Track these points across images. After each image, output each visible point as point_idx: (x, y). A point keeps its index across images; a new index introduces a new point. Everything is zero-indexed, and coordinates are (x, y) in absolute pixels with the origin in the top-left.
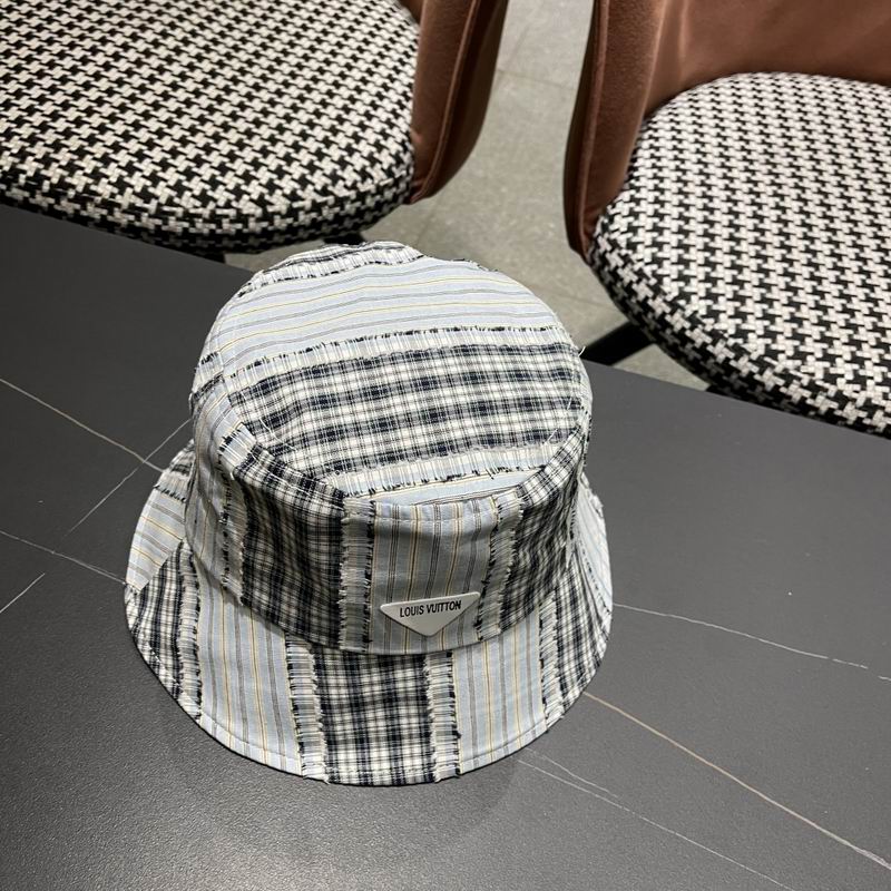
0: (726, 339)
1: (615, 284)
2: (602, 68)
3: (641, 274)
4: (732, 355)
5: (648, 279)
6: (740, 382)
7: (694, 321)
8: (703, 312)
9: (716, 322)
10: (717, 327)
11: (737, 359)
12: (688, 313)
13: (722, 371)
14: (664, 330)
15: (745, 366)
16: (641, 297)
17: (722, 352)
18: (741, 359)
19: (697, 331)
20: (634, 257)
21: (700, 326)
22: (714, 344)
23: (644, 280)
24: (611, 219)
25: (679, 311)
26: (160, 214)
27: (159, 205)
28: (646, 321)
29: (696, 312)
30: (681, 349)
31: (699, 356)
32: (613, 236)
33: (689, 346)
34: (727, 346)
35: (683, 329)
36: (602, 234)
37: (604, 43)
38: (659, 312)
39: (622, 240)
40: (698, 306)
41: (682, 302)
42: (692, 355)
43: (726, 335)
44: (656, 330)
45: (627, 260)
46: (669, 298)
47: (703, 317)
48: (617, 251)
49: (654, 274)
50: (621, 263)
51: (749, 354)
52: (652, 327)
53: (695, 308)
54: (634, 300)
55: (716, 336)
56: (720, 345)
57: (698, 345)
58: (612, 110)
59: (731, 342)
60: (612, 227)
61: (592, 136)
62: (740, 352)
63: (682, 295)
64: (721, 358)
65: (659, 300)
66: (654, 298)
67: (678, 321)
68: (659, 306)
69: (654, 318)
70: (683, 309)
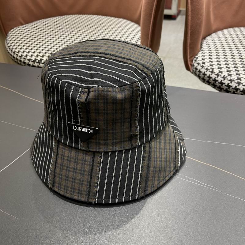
0: (235, 81)
1: (200, 74)
2: (190, 16)
3: (207, 69)
4: (237, 85)
5: (209, 70)
6: (241, 93)
7: (224, 78)
8: (227, 75)
9: (231, 77)
10: (231, 78)
11: (239, 86)
12: (222, 76)
13: (235, 90)
14: (216, 83)
15: (241, 87)
16: (208, 75)
17: (234, 85)
19: (226, 80)
20: (204, 65)
21: (226, 79)
22: (231, 83)
24: (197, 58)
25: (219, 76)
28: (210, 81)
29: (225, 75)
30: (221, 87)
32: (198, 62)
33: (224, 85)
34: (235, 83)
35: (222, 81)
36: (195, 63)
37: (190, 9)
38: (213, 78)
39: (201, 62)
40: (225, 74)
42: (225, 88)
44: (214, 83)
45: (202, 67)
46: (216, 73)
48: (199, 65)
49: (211, 68)
50: (201, 68)
51: (242, 83)
52: (212, 83)
53: (224, 75)
54: (206, 77)
55: (231, 81)
56: (233, 83)
57: (226, 84)
58: (194, 27)
59: (236, 81)
60: (197, 60)
61: (189, 35)
62: (239, 84)
63: (220, 72)
64: (234, 87)
65: (213, 74)
66: (212, 74)
67: (220, 79)
68: (213, 76)
69: (212, 80)
70: (220, 75)
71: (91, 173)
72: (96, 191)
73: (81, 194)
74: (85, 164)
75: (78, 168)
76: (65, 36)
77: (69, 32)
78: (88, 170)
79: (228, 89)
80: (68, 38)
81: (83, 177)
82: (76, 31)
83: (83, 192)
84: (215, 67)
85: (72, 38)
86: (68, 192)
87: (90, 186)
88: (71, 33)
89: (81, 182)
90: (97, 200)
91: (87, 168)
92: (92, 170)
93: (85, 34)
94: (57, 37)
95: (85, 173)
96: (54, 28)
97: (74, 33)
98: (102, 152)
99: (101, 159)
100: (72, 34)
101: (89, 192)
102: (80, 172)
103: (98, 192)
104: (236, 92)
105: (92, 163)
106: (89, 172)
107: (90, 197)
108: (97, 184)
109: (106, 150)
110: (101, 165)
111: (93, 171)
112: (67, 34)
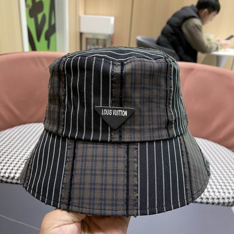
71: (128, 172)
72: (137, 197)
73: (116, 205)
74: (117, 161)
75: (108, 168)
78: (122, 168)
81: (117, 179)
83: (119, 203)
86: (95, 207)
87: (128, 190)
89: (115, 188)
90: (139, 211)
91: (122, 166)
92: (128, 167)
95: (119, 173)
98: (137, 142)
99: (137, 152)
101: (127, 200)
102: (112, 173)
103: (139, 198)
105: (126, 159)
106: (124, 171)
107: (130, 207)
108: (137, 186)
109: (143, 140)
110: (139, 160)
111: (130, 169)
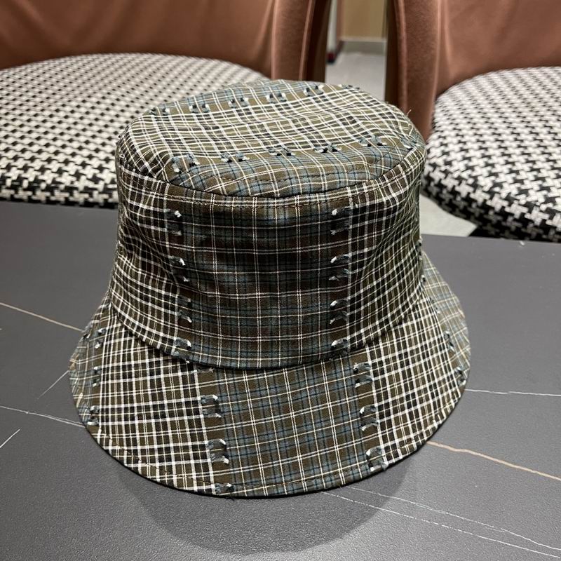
0: (539, 206)
1: (441, 192)
3: (460, 179)
4: (546, 216)
5: (467, 180)
6: (558, 237)
7: (510, 200)
8: (515, 192)
9: (527, 196)
10: (529, 199)
11: (551, 218)
12: (504, 195)
13: (541, 231)
14: (487, 213)
16: (464, 194)
17: (538, 217)
18: (555, 217)
19: (514, 206)
20: (451, 169)
21: (515, 202)
22: (530, 212)
23: (464, 182)
25: (496, 195)
26: (107, 190)
27: (106, 184)
28: (472, 210)
29: (510, 193)
30: (504, 224)
31: (519, 225)
32: (432, 161)
33: (510, 219)
34: (541, 211)
35: (503, 207)
38: (480, 201)
39: (440, 161)
40: (513, 189)
41: (497, 189)
42: (514, 225)
43: (538, 204)
44: (481, 215)
45: (446, 173)
46: (486, 189)
47: (516, 195)
48: (438, 169)
49: (470, 176)
50: (443, 176)
52: (477, 215)
53: (508, 191)
54: (459, 198)
55: (530, 206)
56: (535, 212)
57: (517, 217)
59: (544, 207)
60: (430, 156)
62: (552, 213)
63: (496, 185)
64: (538, 221)
65: (479, 192)
66: (474, 192)
67: (497, 203)
68: (479, 196)
69: (478, 206)
70: (499, 193)
76: (68, 109)
77: (80, 99)
79: (522, 230)
80: (77, 115)
82: (99, 95)
84: (481, 171)
85: (87, 113)
88: (84, 101)
93: (123, 103)
94: (47, 113)
96: (37, 90)
97: (94, 100)
100: (89, 105)
104: (544, 237)
112: (74, 104)
